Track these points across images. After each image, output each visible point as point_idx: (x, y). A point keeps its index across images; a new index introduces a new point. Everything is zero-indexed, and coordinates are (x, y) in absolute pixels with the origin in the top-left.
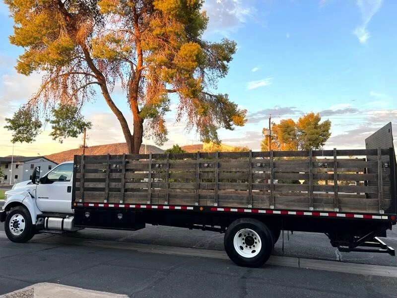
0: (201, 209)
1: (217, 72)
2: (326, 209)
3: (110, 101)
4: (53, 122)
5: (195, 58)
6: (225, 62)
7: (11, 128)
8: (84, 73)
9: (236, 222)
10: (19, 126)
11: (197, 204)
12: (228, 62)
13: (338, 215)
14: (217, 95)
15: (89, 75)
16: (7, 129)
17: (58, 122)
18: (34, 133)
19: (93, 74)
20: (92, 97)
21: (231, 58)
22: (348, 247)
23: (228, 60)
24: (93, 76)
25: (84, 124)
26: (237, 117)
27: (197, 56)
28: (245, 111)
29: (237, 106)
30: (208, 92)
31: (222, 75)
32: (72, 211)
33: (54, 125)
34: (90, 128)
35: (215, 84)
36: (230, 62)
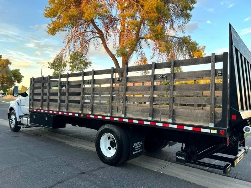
0: (82, 115)
1: (182, 20)
2: (163, 120)
3: (106, 48)
4: (70, 63)
5: (155, 10)
6: (188, 11)
7: (52, 68)
8: (91, 32)
9: (102, 127)
10: (56, 66)
11: (80, 112)
12: (190, 11)
13: (171, 126)
14: (183, 37)
15: (94, 32)
16: (50, 69)
17: (72, 63)
18: (63, 70)
19: (97, 31)
20: (98, 47)
21: (193, 7)
22: (183, 158)
23: (191, 9)
24: (96, 33)
25: (87, 64)
26: (197, 52)
27: (157, 8)
28: (204, 47)
29: (198, 44)
30: (176, 36)
31: (186, 22)
32: (29, 113)
33: (71, 64)
34: (91, 66)
35: (183, 29)
36: (192, 10)
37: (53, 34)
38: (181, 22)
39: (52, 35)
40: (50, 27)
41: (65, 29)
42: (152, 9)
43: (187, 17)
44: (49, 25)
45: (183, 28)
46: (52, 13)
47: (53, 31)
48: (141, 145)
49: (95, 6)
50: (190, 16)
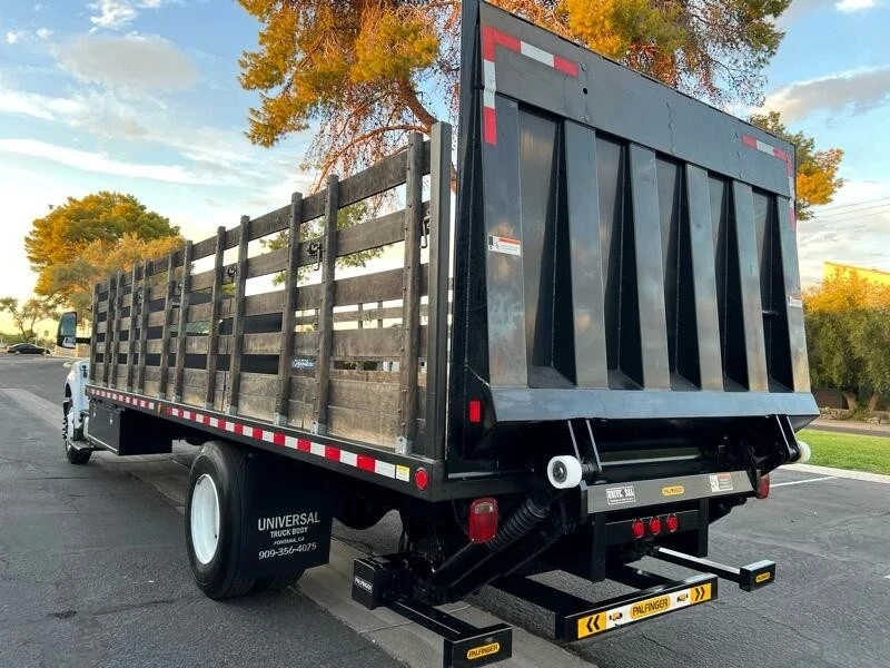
1: (744, 53)
6: (769, 19)
8: (402, 127)
12: (776, 16)
13: (314, 448)
19: (422, 125)
23: (777, 9)
27: (617, 17)
29: (811, 144)
31: (759, 60)
35: (755, 90)
36: (785, 12)
37: (267, 144)
38: (741, 63)
39: (263, 147)
40: (256, 120)
41: (303, 122)
42: (595, 24)
43: (764, 40)
44: (253, 111)
45: (757, 85)
46: (264, 74)
47: (267, 133)
48: (310, 525)
49: (389, 34)
50: (776, 35)
